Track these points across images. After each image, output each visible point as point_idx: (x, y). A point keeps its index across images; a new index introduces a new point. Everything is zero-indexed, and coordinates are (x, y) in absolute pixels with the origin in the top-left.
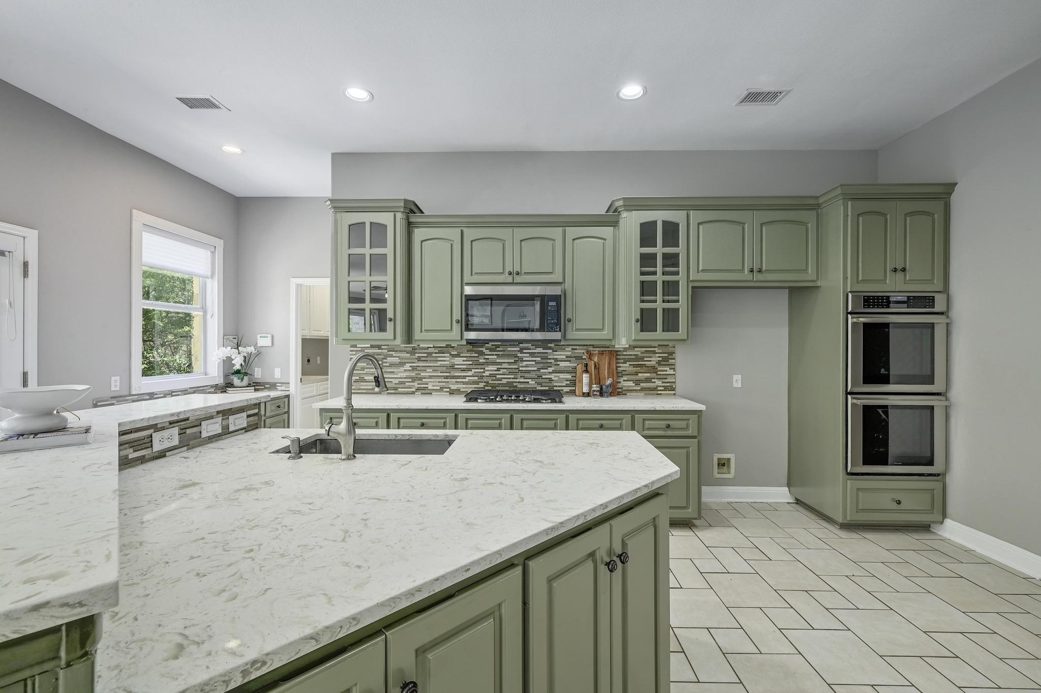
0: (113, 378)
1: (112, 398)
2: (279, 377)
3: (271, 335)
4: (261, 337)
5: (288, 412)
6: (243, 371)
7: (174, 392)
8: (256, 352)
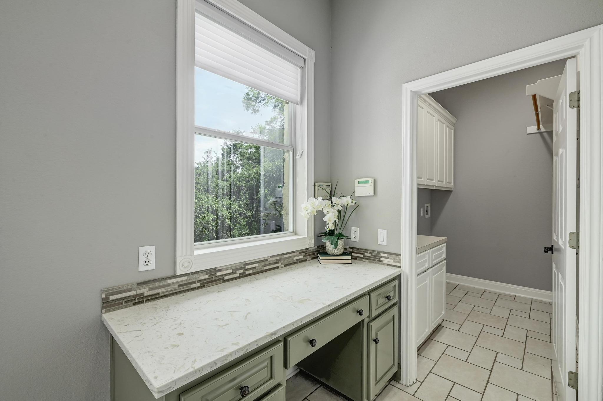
0: (143, 250)
1: (139, 284)
2: (385, 243)
3: (372, 179)
4: (359, 183)
5: (398, 303)
6: (337, 232)
7: (248, 264)
8: (353, 204)
